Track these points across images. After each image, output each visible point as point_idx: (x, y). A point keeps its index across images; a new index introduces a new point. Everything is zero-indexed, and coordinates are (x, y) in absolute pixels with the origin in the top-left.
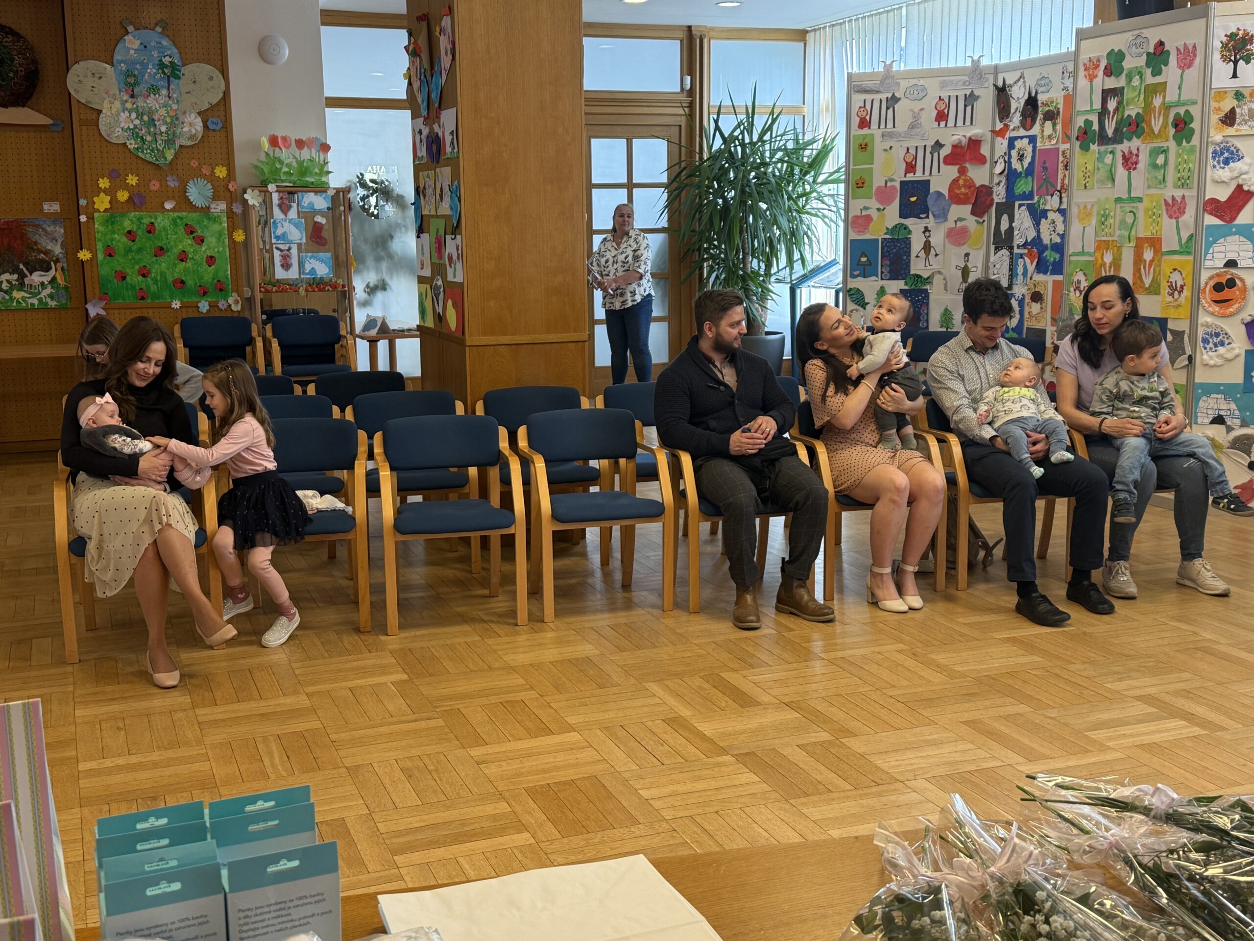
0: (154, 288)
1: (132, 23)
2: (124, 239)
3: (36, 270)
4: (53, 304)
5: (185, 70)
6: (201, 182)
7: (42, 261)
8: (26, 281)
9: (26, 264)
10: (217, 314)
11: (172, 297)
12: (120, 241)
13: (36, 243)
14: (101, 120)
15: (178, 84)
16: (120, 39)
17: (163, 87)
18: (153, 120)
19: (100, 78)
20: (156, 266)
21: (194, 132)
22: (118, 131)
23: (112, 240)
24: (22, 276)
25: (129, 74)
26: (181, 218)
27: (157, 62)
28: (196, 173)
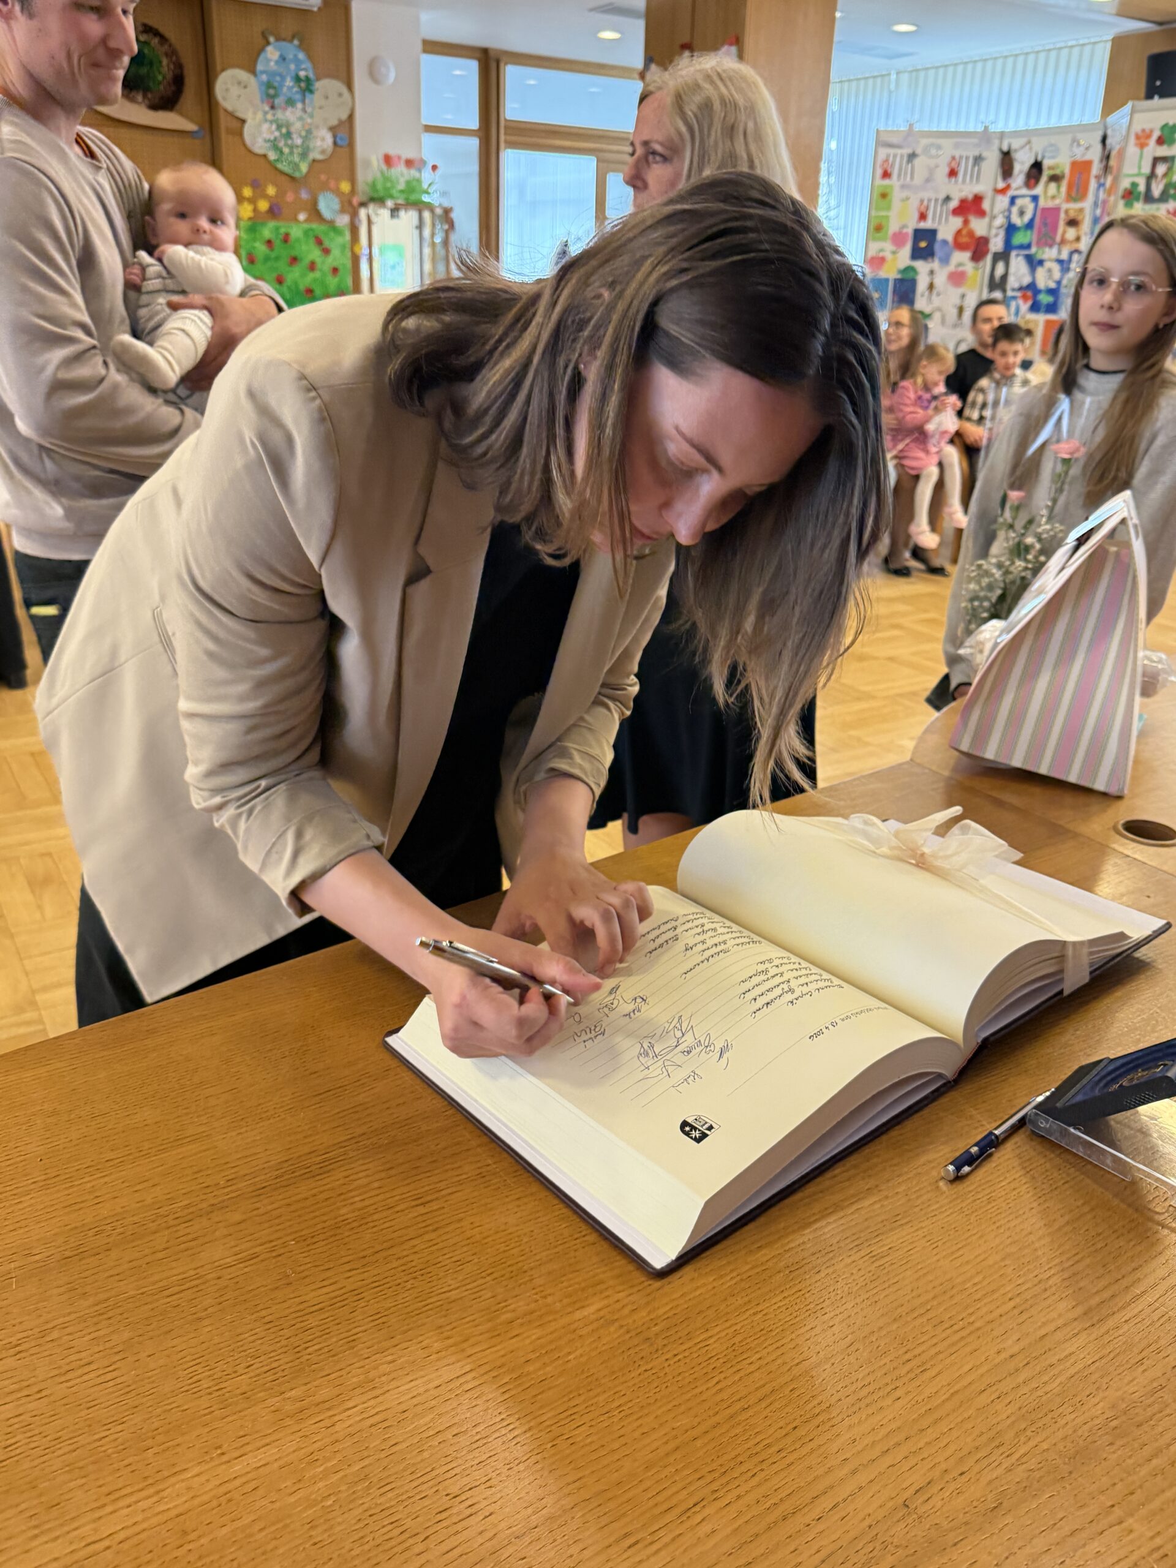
0: (288, 296)
1: (272, 34)
2: (264, 248)
5: (318, 85)
6: (330, 195)
12: (261, 248)
14: (245, 129)
15: (312, 99)
16: (262, 50)
17: (299, 100)
18: (290, 133)
19: (245, 87)
20: (291, 275)
21: (325, 146)
22: (260, 140)
23: (254, 248)
25: (269, 85)
26: (312, 230)
27: (293, 74)
28: (325, 187)
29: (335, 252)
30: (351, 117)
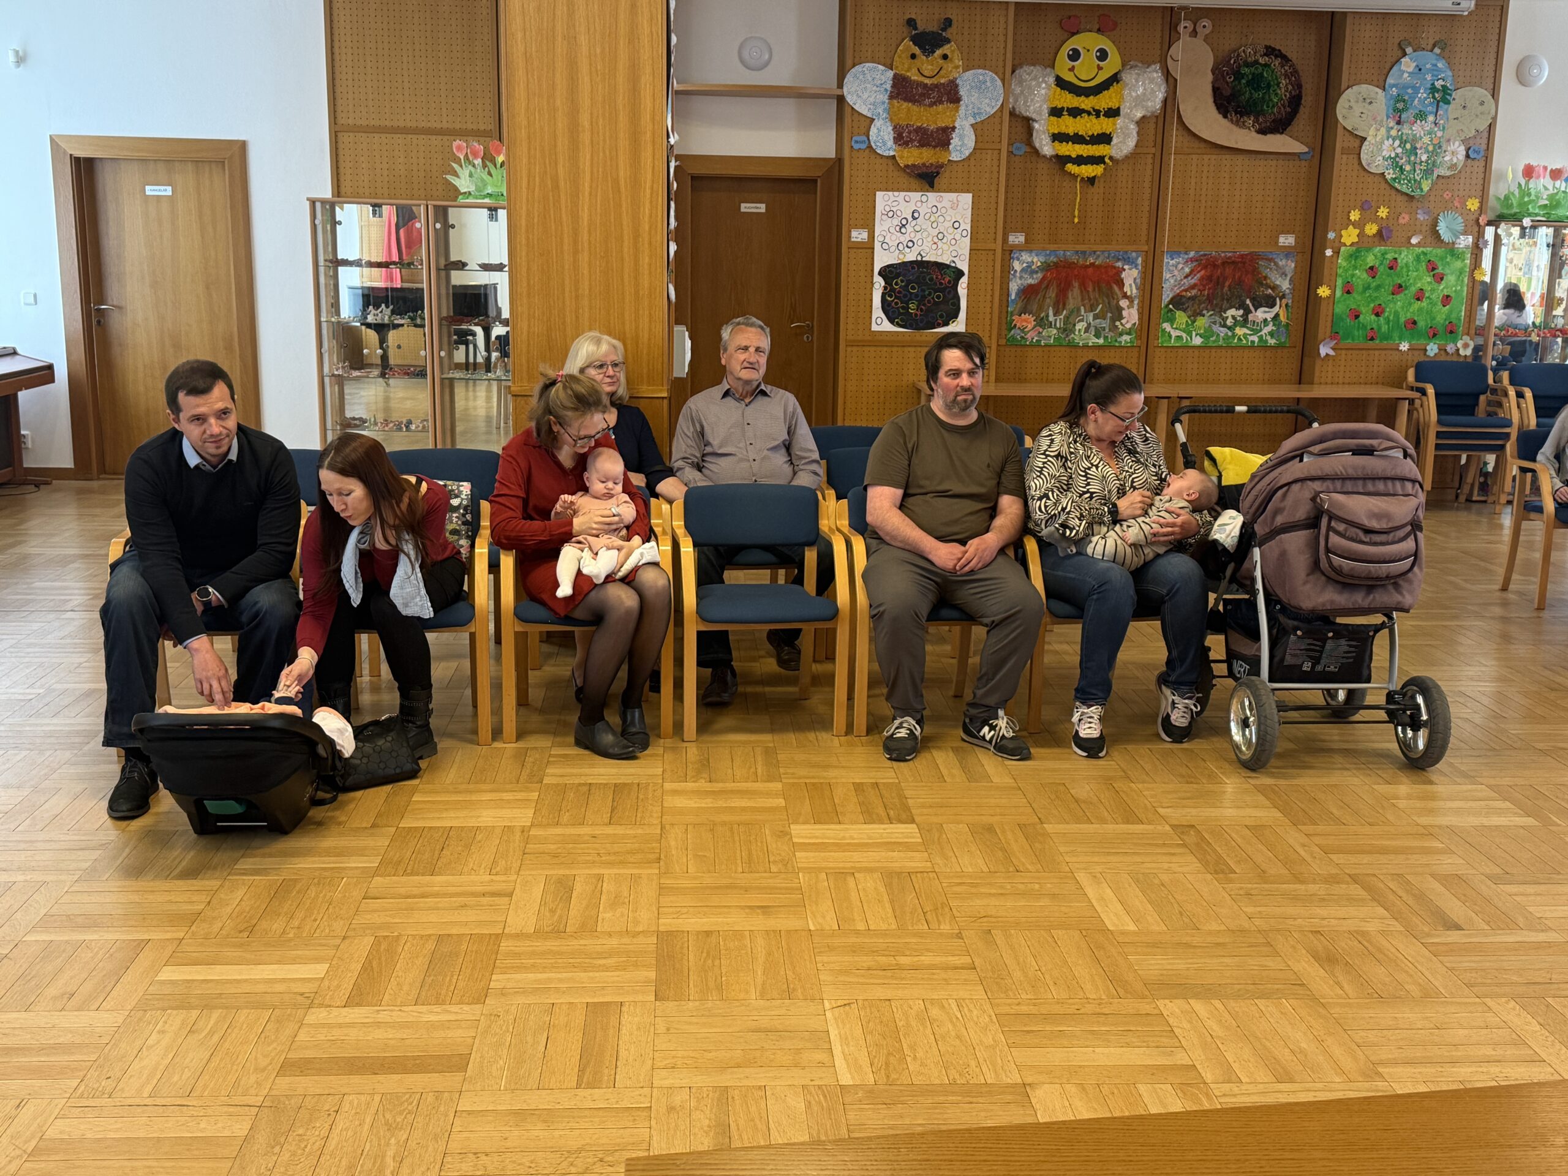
0: (1384, 328)
1: (1410, 44)
2: (1365, 275)
3: (1261, 306)
4: (1272, 342)
5: (1457, 94)
6: (1451, 215)
7: (1269, 296)
8: (1251, 317)
9: (1253, 300)
10: (1443, 358)
11: (1401, 339)
12: (1361, 276)
13: (1266, 278)
14: (1364, 147)
15: (1447, 110)
16: (1398, 61)
17: (1431, 113)
18: (1416, 148)
19: (1371, 103)
20: (1391, 305)
21: (1455, 160)
22: (1379, 160)
23: (1353, 276)
24: (1247, 312)
25: (1399, 99)
26: (1425, 254)
27: (1429, 86)
28: (1447, 206)
29: (1450, 279)
30: (1491, 128)
